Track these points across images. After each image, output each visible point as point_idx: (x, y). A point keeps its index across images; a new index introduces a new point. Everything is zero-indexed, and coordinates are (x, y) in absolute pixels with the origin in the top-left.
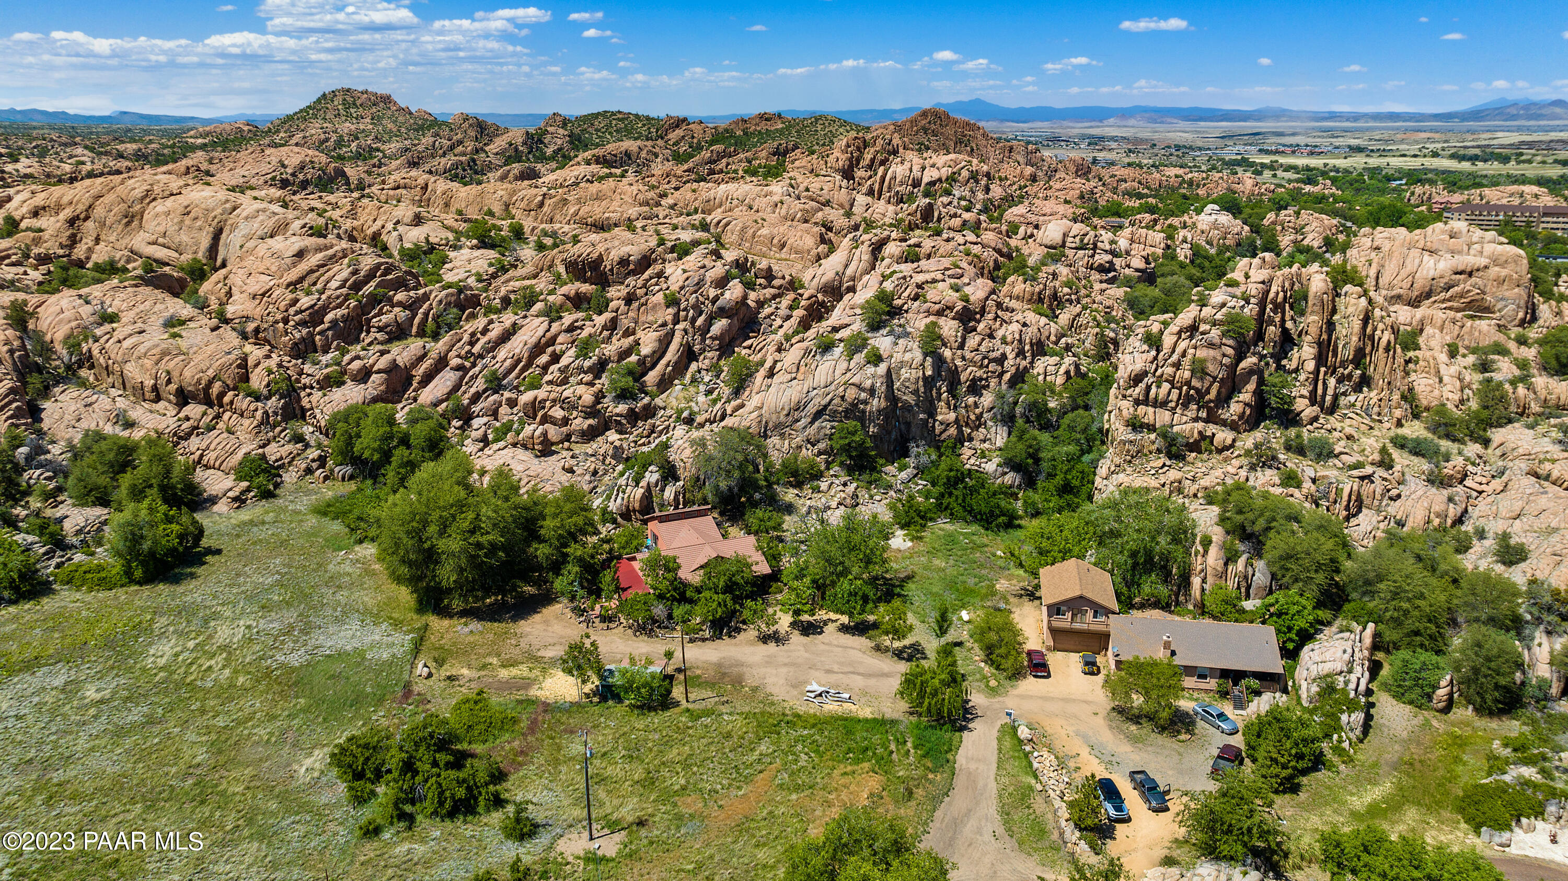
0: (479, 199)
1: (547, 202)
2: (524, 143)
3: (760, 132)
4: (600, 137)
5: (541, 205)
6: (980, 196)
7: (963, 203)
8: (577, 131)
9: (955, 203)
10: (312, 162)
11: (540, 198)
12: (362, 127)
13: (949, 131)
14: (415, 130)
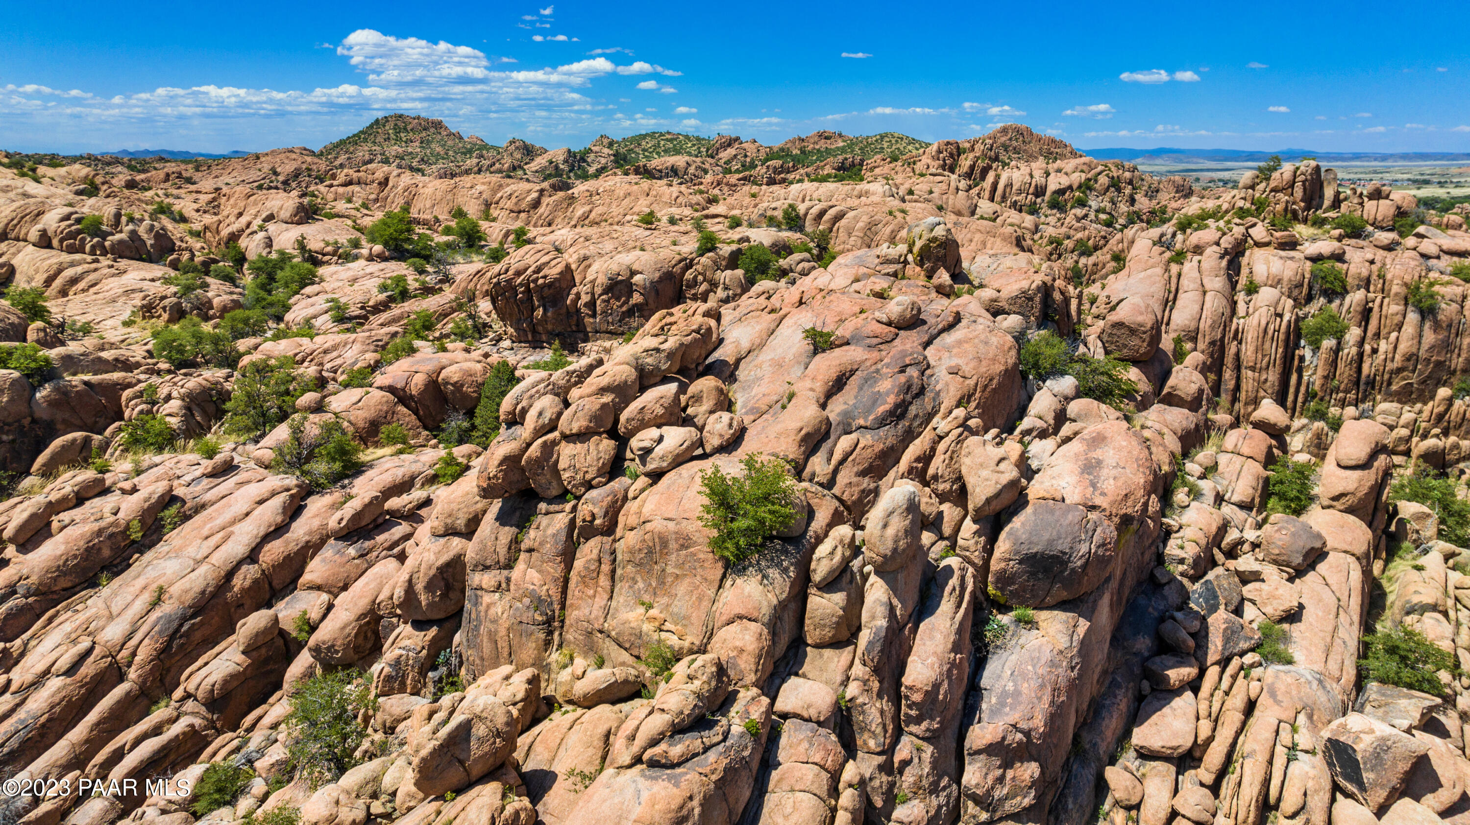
0: (449, 197)
1: (545, 200)
2: (566, 161)
3: (818, 150)
4: (646, 157)
5: (536, 204)
6: (1123, 208)
7: (1103, 216)
8: (622, 151)
9: (1092, 216)
10: (309, 170)
11: (535, 195)
12: (410, 150)
13: (1034, 147)
14: (462, 153)
